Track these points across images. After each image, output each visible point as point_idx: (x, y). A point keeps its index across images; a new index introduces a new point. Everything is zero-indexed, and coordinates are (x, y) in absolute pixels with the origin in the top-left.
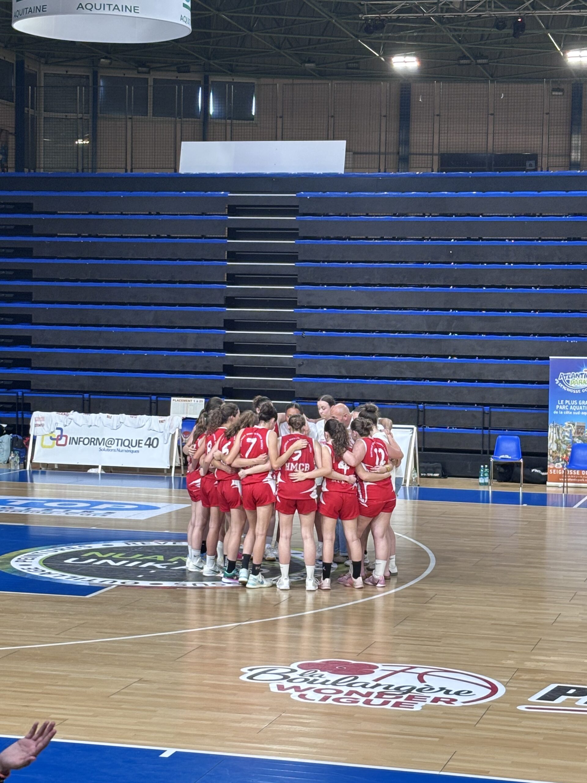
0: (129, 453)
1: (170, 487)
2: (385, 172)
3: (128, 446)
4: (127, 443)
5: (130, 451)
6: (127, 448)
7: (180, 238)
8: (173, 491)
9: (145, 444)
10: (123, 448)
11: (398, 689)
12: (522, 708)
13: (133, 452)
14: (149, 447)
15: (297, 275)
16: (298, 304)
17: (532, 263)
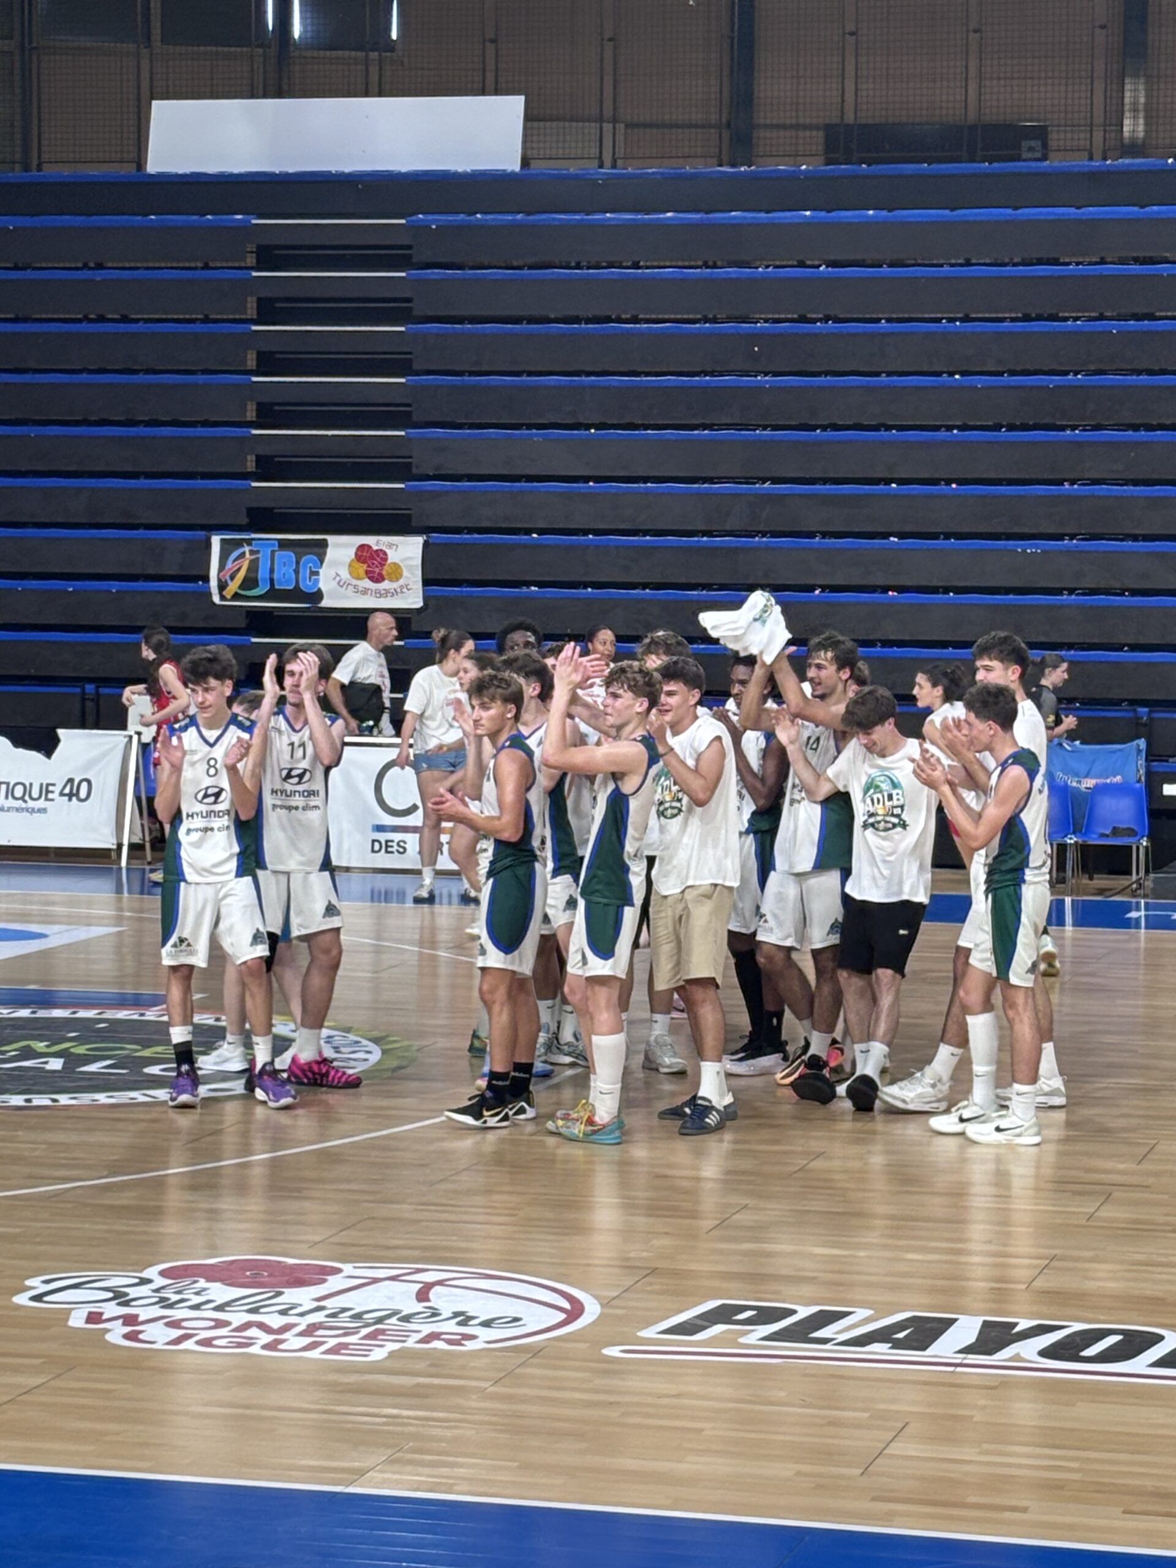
0: (25, 814)
1: (119, 890)
2: (614, 166)
3: (22, 798)
4: (19, 791)
5: (27, 810)
6: (20, 804)
7: (146, 321)
8: (125, 900)
9: (62, 794)
10: (11, 802)
11: (358, 1316)
12: (613, 1352)
13: (32, 811)
14: (70, 800)
15: (409, 405)
16: (415, 471)
17: (938, 374)
